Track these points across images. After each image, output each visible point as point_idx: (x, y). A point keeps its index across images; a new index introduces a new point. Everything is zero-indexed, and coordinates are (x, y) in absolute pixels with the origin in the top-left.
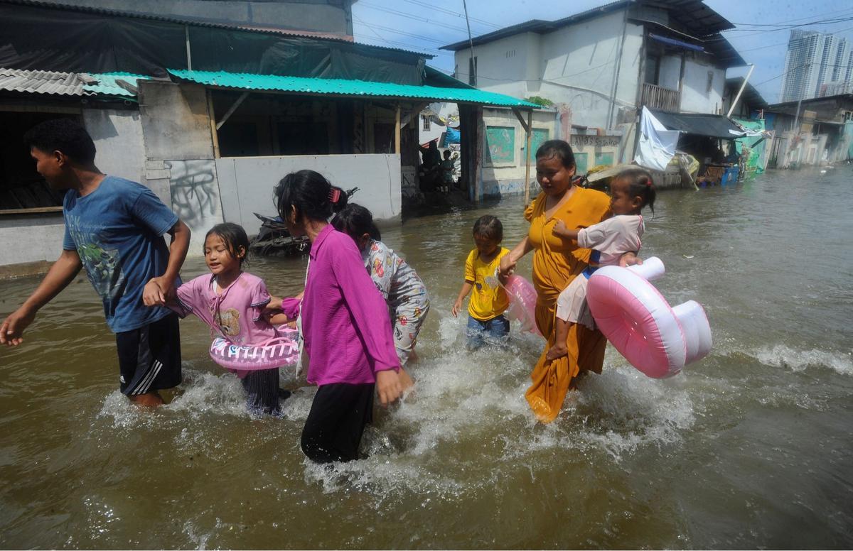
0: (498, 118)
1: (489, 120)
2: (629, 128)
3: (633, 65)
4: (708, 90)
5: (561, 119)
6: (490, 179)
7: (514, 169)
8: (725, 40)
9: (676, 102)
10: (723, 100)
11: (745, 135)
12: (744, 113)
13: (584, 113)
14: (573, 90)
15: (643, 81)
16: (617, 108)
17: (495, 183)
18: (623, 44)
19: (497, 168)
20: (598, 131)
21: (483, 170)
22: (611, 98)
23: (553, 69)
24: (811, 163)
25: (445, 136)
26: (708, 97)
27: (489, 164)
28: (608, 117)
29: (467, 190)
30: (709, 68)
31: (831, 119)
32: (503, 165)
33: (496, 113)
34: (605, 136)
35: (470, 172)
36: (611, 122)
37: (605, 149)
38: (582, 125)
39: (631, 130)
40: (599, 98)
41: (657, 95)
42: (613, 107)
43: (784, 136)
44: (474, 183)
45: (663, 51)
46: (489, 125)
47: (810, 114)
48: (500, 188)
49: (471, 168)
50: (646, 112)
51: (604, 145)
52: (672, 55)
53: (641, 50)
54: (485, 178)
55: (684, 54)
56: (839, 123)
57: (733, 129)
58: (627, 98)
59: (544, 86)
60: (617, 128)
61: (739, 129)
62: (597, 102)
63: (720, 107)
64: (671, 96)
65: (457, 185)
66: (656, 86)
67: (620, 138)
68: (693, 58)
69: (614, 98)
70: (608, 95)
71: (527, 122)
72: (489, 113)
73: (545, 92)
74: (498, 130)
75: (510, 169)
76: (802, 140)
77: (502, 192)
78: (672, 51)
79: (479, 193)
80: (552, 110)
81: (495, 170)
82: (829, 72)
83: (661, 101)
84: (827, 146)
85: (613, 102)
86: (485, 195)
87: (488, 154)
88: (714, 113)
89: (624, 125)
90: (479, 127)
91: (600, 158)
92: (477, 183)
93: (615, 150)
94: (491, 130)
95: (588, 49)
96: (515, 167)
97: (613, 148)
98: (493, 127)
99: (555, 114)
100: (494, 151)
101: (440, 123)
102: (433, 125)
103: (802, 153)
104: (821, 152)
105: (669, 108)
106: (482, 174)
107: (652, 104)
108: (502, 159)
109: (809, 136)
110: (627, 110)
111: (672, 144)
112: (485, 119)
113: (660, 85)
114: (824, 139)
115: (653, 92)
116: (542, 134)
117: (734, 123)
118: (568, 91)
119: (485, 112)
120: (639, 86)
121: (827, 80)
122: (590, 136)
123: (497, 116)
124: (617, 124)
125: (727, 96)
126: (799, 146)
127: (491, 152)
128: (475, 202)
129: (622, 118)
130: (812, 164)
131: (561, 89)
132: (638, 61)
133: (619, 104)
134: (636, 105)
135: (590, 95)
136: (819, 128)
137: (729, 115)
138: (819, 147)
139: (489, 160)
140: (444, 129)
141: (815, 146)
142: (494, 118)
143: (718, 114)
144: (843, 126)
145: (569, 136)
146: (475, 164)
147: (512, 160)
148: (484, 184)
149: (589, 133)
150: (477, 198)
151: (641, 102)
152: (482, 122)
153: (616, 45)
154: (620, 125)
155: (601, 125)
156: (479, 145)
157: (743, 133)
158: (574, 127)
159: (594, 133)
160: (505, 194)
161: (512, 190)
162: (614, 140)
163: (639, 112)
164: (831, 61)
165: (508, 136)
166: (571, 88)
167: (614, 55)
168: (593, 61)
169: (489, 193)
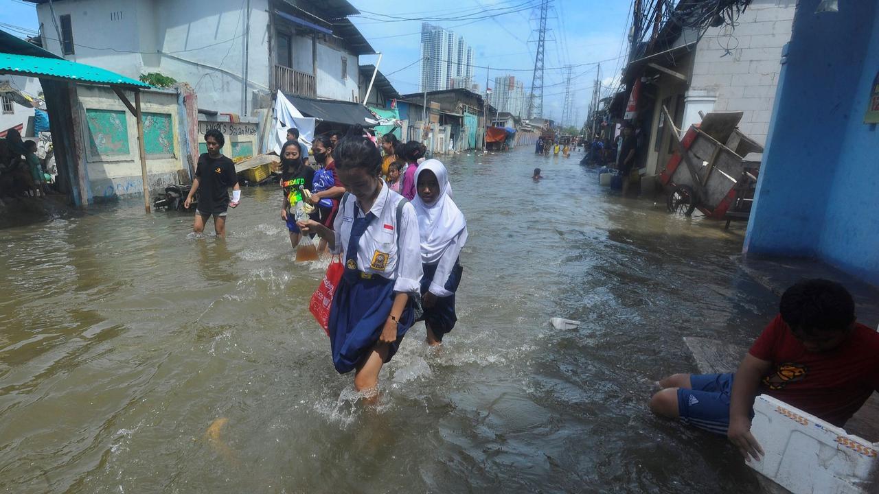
0: (101, 99)
1: (89, 101)
2: (266, 114)
3: (262, 43)
4: (344, 76)
5: (184, 101)
6: (100, 176)
7: (131, 164)
8: (353, 25)
9: (312, 87)
10: (359, 87)
11: (379, 124)
12: (380, 101)
13: (216, 96)
14: (200, 68)
15: (275, 62)
16: (250, 91)
17: (108, 182)
18: (248, 19)
19: (108, 162)
20: (231, 118)
21: (88, 165)
22: (243, 79)
23: (173, 40)
24: (441, 152)
25: (33, 121)
26: (344, 84)
27: (96, 159)
28: (242, 101)
29: (70, 192)
30: (343, 54)
31: (453, 112)
32: (116, 158)
33: (96, 91)
34: (240, 123)
35: (70, 170)
36: (246, 107)
37: (241, 138)
38: (212, 109)
39: (267, 116)
40: (230, 78)
41: (291, 78)
42: (246, 90)
43: (416, 126)
44: (78, 184)
45: (294, 31)
46: (88, 107)
47: (435, 105)
48: (115, 188)
49: (70, 164)
50: (281, 96)
51: (241, 133)
52: (302, 36)
53: (269, 27)
54: (92, 176)
55: (316, 36)
56: (458, 115)
57: (368, 118)
58: (260, 80)
59: (163, 60)
60: (253, 114)
61: (374, 117)
62: (228, 82)
63: (356, 94)
64: (306, 80)
65: (55, 186)
66: (289, 69)
67: (257, 125)
68: (325, 40)
69: (246, 79)
70: (240, 75)
71: (134, 105)
72: (88, 92)
73: (165, 68)
74: (101, 114)
75: (125, 163)
76: (432, 130)
77: (118, 193)
78: (302, 32)
79: (86, 196)
80: (171, 90)
81: (106, 166)
82: (454, 68)
83: (297, 85)
84: (452, 136)
85: (246, 85)
86: (95, 198)
87: (93, 145)
88: (351, 101)
89: (259, 110)
90: (73, 110)
91: (238, 148)
92: (81, 182)
93: (254, 138)
94: (93, 114)
95: (212, 20)
96: (133, 161)
97: (251, 136)
98: (96, 110)
99: (178, 95)
100: (100, 141)
101: (26, 103)
102: (16, 106)
103: (433, 142)
104: (448, 142)
105: (306, 93)
106: (88, 172)
107: (287, 89)
108: (114, 152)
109: (437, 127)
110: (261, 94)
111: (309, 132)
112: (81, 99)
113: (295, 68)
114: (449, 128)
115: (287, 76)
116: (163, 119)
117: (369, 111)
118: (193, 69)
119: (80, 91)
120: (271, 67)
121: (454, 75)
122: (222, 123)
123: (99, 97)
124: (253, 110)
125: (363, 82)
126: (430, 135)
127: (97, 142)
128: (81, 207)
129: (258, 103)
130: (443, 152)
131: (186, 66)
132: (266, 39)
133: (252, 86)
134: (270, 88)
135: (218, 73)
136: (445, 119)
137: (365, 103)
138: (446, 137)
139: (95, 152)
140: (31, 112)
141: (442, 136)
142: (96, 99)
143: (355, 102)
144: (462, 117)
145: (196, 123)
146: (76, 158)
147: (127, 152)
148: (93, 184)
149: (220, 119)
150: (85, 201)
151: (275, 87)
152: (80, 105)
153: (242, 18)
154: (255, 111)
155: (236, 111)
156: (77, 133)
157: (377, 122)
158: (200, 112)
159: (227, 119)
160: (123, 195)
161: (132, 190)
162: (251, 127)
163: (274, 97)
164: (455, 58)
165: (117, 121)
166: (197, 64)
167: (240, 29)
168: (218, 35)
169: (102, 194)
